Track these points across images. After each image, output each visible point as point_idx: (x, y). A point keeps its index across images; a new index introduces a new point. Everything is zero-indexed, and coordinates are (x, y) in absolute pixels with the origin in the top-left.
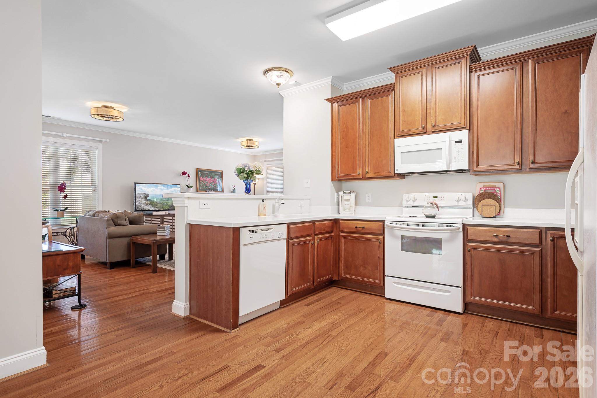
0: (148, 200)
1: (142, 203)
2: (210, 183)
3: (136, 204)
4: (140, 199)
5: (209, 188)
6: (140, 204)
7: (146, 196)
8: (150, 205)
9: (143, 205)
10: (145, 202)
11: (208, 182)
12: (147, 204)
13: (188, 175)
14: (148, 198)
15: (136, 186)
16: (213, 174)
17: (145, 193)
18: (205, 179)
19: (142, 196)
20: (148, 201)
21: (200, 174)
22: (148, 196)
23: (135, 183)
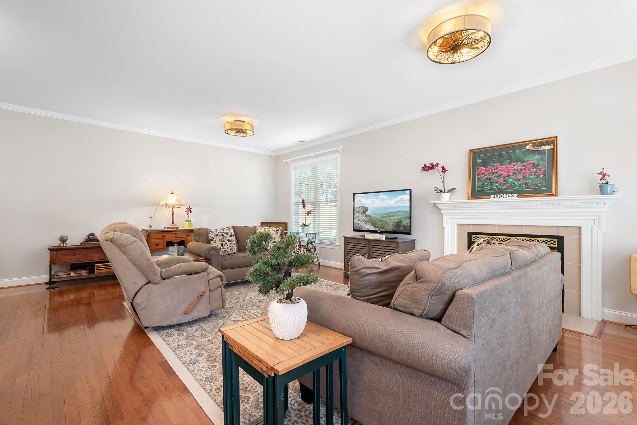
0: (367, 216)
1: (360, 220)
2: (508, 176)
3: (355, 221)
4: (359, 215)
5: (504, 187)
6: (358, 222)
7: (365, 210)
8: (369, 222)
9: (361, 223)
10: (363, 218)
11: (500, 175)
12: (366, 221)
13: (443, 168)
14: (367, 213)
15: (355, 198)
16: (518, 152)
17: (363, 207)
18: (492, 168)
19: (361, 211)
20: (368, 218)
21: (478, 161)
22: (367, 211)
23: (354, 194)
